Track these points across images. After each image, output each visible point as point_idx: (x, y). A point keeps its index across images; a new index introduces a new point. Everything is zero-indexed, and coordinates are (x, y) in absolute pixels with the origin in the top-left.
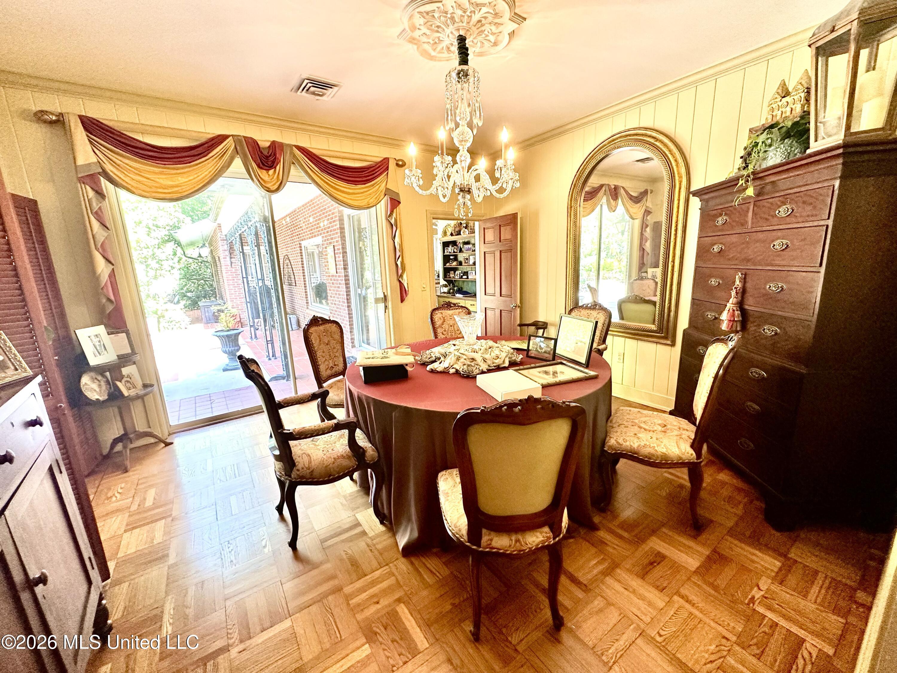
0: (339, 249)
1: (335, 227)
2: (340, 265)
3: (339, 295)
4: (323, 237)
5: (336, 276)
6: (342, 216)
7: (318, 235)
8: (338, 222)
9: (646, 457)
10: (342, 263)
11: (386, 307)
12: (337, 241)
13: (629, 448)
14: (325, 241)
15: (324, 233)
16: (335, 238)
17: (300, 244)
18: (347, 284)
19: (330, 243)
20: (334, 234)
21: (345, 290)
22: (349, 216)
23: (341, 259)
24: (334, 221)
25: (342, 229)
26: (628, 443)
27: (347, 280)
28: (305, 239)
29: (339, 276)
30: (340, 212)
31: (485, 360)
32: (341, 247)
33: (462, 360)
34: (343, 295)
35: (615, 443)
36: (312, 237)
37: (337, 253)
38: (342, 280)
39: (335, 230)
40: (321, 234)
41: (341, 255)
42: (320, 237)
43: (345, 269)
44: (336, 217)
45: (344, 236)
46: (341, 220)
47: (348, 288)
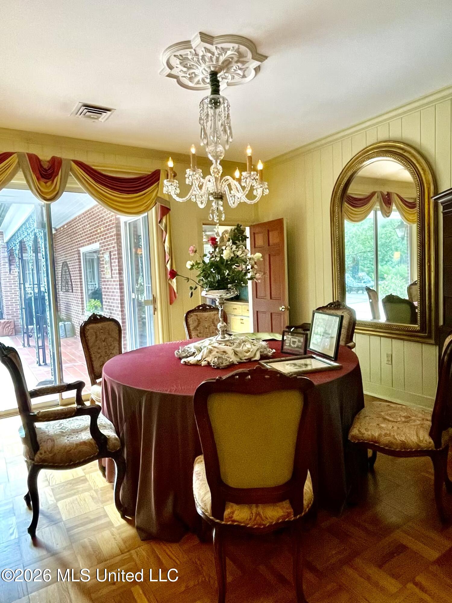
0: (114, 255)
1: (112, 234)
2: (115, 270)
3: (114, 299)
4: (100, 244)
5: (111, 281)
6: (119, 223)
7: (96, 242)
8: (115, 229)
9: (387, 446)
10: (117, 268)
11: (155, 309)
12: (114, 247)
13: (370, 437)
14: (102, 247)
15: (102, 239)
16: (112, 244)
17: (78, 251)
18: (121, 289)
19: (107, 249)
20: (110, 240)
21: (119, 294)
22: (125, 223)
23: (117, 264)
24: (111, 228)
25: (118, 235)
26: (369, 433)
27: (121, 285)
28: (83, 246)
29: (114, 281)
30: (117, 219)
31: (236, 353)
32: (116, 253)
33: (214, 353)
34: (117, 300)
35: (357, 432)
36: (90, 243)
37: (113, 259)
38: (116, 285)
39: (111, 236)
40: (99, 240)
41: (117, 260)
42: (98, 243)
43: (120, 274)
44: (113, 224)
45: (121, 242)
46: (118, 227)
47: (122, 293)
